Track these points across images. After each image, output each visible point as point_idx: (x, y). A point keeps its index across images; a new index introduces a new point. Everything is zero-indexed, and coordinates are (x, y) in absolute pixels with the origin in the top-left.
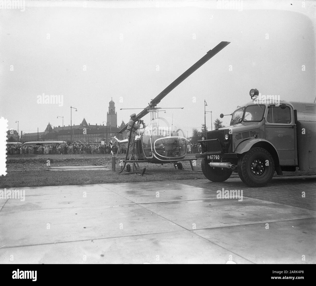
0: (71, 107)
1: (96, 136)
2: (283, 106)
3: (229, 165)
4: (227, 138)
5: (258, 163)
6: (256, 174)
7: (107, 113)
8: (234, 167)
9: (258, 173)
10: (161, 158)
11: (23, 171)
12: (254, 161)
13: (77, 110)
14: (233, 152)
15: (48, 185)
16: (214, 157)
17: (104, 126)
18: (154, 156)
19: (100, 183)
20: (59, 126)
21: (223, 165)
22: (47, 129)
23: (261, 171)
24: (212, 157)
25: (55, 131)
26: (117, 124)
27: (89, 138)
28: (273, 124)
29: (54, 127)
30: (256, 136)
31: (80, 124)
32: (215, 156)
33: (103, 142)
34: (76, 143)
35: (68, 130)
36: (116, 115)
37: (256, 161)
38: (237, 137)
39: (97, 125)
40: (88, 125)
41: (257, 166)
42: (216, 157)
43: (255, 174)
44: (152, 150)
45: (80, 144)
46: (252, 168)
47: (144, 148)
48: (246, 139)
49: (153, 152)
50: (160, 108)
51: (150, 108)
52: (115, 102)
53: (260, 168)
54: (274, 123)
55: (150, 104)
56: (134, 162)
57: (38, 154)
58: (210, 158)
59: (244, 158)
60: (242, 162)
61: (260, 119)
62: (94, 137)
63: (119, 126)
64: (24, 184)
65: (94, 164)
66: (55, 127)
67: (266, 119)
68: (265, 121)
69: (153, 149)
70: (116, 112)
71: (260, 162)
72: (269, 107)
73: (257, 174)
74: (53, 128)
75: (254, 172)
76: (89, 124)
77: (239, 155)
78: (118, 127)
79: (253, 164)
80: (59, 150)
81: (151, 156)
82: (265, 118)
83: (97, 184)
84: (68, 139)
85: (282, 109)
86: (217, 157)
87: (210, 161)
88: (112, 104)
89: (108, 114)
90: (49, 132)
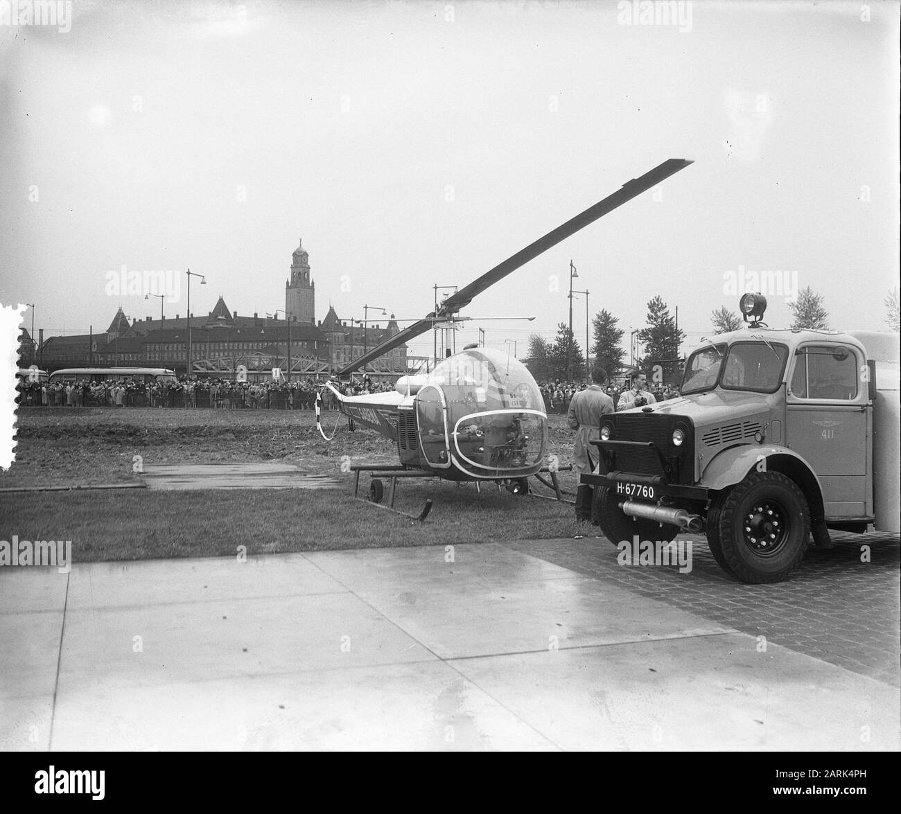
0: (189, 273)
1: (255, 350)
2: (840, 353)
3: (683, 517)
4: (679, 439)
5: (765, 514)
6: (759, 546)
7: (288, 283)
8: (696, 525)
9: (764, 543)
10: (473, 469)
11: (73, 489)
12: (755, 509)
13: (206, 280)
14: (695, 483)
15: (159, 557)
16: (637, 489)
17: (280, 321)
18: (452, 463)
19: (305, 551)
20: (147, 318)
21: (663, 517)
22: (114, 325)
23: (773, 536)
24: (631, 488)
25: (137, 333)
26: (314, 315)
27: (234, 355)
28: (808, 400)
29: (135, 320)
30: (763, 438)
31: (210, 313)
32: (641, 486)
33: (278, 370)
34: (198, 369)
35: (176, 331)
36: (312, 288)
37: (761, 509)
38: (706, 441)
39: (258, 317)
40: (232, 315)
41: (762, 523)
42: (644, 491)
43: (755, 546)
44: (448, 446)
45: (209, 371)
46: (749, 529)
47: (424, 438)
48: (732, 443)
49: (450, 450)
50: (468, 319)
51: (440, 318)
52: (308, 252)
53: (770, 528)
54: (809, 398)
55: (440, 308)
56: (394, 478)
57: (94, 405)
58: (624, 490)
59: (727, 503)
60: (723, 514)
61: (773, 387)
62: (247, 351)
63: (320, 322)
64: (92, 554)
65: (265, 452)
66: (137, 321)
67: (789, 386)
68: (786, 393)
69: (452, 441)
70: (311, 282)
71: (771, 512)
72: (797, 353)
73: (761, 546)
74: (131, 323)
75: (754, 540)
76: (235, 313)
77: (712, 493)
78: (317, 324)
79: (751, 516)
80: (154, 394)
81: (445, 461)
82: (785, 384)
83: (297, 552)
84: (175, 355)
85: (836, 361)
86: (649, 493)
87: (624, 498)
88: (300, 259)
89: (288, 287)
90: (121, 335)
